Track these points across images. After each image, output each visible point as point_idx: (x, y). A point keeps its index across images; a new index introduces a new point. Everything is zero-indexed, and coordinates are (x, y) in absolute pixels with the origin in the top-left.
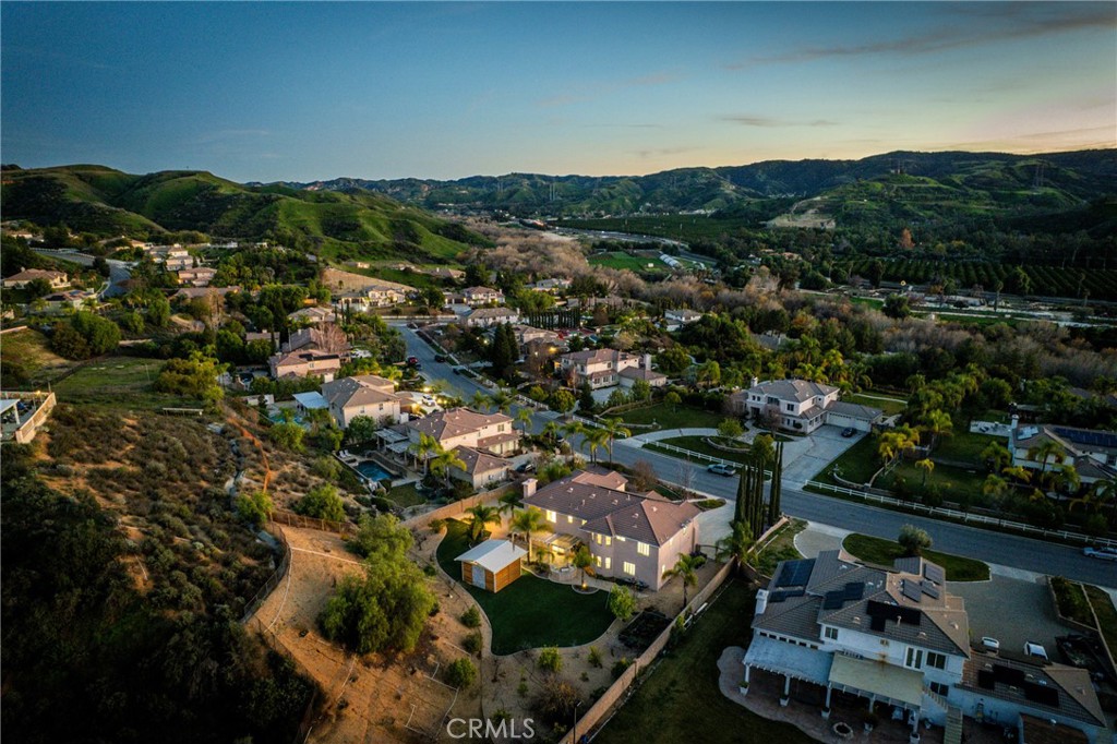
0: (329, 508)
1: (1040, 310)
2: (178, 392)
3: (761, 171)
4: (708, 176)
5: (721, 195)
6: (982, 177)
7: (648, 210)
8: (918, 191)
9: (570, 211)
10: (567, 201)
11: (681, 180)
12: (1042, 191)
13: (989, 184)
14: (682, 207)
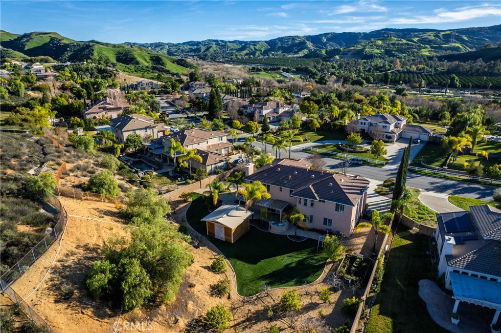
0: (107, 187)
1: (466, 94)
2: (21, 125)
3: (324, 38)
4: (300, 39)
5: (306, 48)
6: (426, 38)
7: (273, 55)
8: (398, 44)
9: (236, 55)
10: (234, 51)
11: (287, 42)
12: (453, 45)
13: (429, 42)
14: (289, 53)
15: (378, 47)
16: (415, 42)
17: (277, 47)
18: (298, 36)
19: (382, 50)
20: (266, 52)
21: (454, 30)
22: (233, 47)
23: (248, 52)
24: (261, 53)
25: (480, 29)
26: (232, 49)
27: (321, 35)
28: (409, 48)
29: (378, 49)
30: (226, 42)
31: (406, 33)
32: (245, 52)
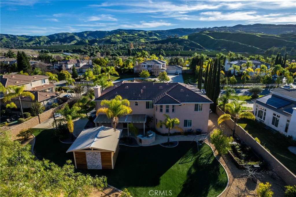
3: (85, 34)
4: (70, 35)
5: (75, 39)
6: (140, 34)
7: (53, 44)
8: (128, 36)
9: (25, 44)
10: (24, 42)
11: (62, 36)
12: (154, 37)
13: (143, 36)
14: (64, 42)
15: (118, 38)
16: (136, 36)
17: (55, 39)
18: (68, 33)
19: (121, 40)
20: (48, 42)
21: (152, 31)
22: (22, 39)
23: (34, 42)
24: (44, 43)
25: (163, 31)
26: (21, 41)
27: (83, 32)
28: (134, 39)
29: (118, 39)
30: (15, 36)
31: (130, 31)
32: (32, 42)
